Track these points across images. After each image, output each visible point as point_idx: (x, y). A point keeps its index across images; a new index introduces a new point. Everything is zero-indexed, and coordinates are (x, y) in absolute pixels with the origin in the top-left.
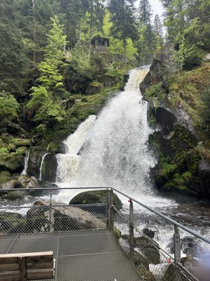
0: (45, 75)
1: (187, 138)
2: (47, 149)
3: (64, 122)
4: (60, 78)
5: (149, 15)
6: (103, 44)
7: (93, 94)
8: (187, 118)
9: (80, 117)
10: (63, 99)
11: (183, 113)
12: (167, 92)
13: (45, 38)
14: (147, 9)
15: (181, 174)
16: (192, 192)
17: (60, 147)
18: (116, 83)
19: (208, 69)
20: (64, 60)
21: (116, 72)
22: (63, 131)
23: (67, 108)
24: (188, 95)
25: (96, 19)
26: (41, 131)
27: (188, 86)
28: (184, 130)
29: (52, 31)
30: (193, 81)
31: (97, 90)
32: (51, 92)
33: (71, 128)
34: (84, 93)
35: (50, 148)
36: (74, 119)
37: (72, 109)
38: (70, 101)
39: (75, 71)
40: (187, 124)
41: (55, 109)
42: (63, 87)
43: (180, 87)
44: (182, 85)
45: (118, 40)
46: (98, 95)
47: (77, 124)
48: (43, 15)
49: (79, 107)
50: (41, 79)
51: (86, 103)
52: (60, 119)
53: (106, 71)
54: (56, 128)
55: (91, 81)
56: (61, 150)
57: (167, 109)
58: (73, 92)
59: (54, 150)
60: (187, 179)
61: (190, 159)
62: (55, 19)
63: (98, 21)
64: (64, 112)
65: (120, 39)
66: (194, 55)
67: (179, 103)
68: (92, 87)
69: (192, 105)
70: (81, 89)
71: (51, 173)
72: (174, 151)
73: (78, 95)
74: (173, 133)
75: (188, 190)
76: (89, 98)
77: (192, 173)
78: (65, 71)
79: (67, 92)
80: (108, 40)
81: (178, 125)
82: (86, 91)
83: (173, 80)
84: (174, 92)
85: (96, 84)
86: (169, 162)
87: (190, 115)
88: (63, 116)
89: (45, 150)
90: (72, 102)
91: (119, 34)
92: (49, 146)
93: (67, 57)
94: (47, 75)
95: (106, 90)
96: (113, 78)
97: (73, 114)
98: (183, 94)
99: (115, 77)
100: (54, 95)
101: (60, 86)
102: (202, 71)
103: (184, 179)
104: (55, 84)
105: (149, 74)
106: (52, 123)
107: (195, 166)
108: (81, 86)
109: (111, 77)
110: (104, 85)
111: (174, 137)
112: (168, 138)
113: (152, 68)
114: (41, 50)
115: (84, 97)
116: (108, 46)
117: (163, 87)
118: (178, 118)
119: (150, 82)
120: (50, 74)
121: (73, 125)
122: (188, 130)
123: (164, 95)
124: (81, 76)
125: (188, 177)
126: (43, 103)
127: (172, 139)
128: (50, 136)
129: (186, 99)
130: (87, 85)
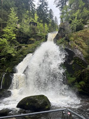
0: (6, 33)
1: (81, 64)
2: (6, 71)
3: (16, 57)
4: (15, 35)
5: (53, 16)
6: (35, 25)
7: (30, 44)
8: (80, 53)
9: (24, 54)
10: (16, 46)
11: (78, 51)
12: (69, 41)
13: (7, 17)
14: (52, 14)
15: (78, 83)
16: (86, 92)
17: (13, 70)
18: (42, 39)
19: (87, 31)
20: (16, 28)
21: (42, 34)
22: (15, 61)
23: (17, 50)
24: (79, 43)
25: (31, 13)
26: (4, 62)
27: (78, 38)
28: (79, 59)
29: (11, 14)
30: (80, 36)
31: (33, 42)
32: (10, 42)
33: (20, 60)
34: (26, 43)
35: (8, 70)
36: (21, 56)
37: (20, 51)
38: (19, 47)
39: (22, 33)
40: (81, 57)
41: (11, 50)
42: (16, 40)
43: (75, 39)
44: (76, 38)
45: (41, 23)
46: (33, 44)
47: (23, 58)
48: (6, 7)
49: (24, 50)
50: (4, 35)
51: (27, 48)
52: (14, 55)
53: (37, 34)
54: (11, 60)
55: (30, 37)
56: (14, 71)
57: (70, 49)
58: (21, 43)
59: (10, 71)
60: (83, 85)
61: (83, 74)
62: (12, 9)
63: (32, 14)
64: (16, 52)
65: (42, 23)
66: (80, 25)
67: (75, 46)
68: (30, 40)
69: (82, 47)
70: (25, 42)
71: (7, 84)
72: (74, 71)
73: (23, 44)
74: (73, 61)
75: (83, 91)
76: (29, 45)
77: (85, 82)
78: (17, 33)
79: (18, 43)
80: (36, 23)
81: (76, 57)
82: (27, 43)
83: (71, 36)
84: (72, 41)
85: (32, 39)
86: (71, 77)
87: (82, 52)
88: (15, 54)
89: (5, 71)
90: (20, 47)
91: (41, 21)
92: (7, 69)
93: (18, 26)
94: (7, 33)
95: (37, 42)
96: (40, 37)
97: (21, 53)
98: (77, 42)
99: (41, 36)
100: (11, 43)
101: (14, 39)
102: (84, 32)
103: (81, 85)
104: (11, 38)
105: (58, 35)
106: (9, 57)
107: (87, 78)
108: (25, 40)
109: (39, 36)
110: (36, 40)
111: (74, 63)
112: (71, 64)
113: (59, 32)
114: (5, 22)
115: (26, 45)
116: (37, 26)
117: (66, 39)
118: (76, 53)
119: (58, 38)
120: (9, 33)
121: (20, 59)
122: (82, 60)
123: (67, 43)
124: (25, 35)
125: (83, 84)
126: (4, 46)
127: (72, 64)
128: (8, 64)
129: (79, 44)
130: (28, 40)
